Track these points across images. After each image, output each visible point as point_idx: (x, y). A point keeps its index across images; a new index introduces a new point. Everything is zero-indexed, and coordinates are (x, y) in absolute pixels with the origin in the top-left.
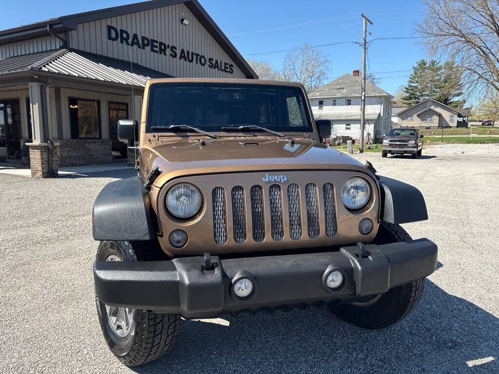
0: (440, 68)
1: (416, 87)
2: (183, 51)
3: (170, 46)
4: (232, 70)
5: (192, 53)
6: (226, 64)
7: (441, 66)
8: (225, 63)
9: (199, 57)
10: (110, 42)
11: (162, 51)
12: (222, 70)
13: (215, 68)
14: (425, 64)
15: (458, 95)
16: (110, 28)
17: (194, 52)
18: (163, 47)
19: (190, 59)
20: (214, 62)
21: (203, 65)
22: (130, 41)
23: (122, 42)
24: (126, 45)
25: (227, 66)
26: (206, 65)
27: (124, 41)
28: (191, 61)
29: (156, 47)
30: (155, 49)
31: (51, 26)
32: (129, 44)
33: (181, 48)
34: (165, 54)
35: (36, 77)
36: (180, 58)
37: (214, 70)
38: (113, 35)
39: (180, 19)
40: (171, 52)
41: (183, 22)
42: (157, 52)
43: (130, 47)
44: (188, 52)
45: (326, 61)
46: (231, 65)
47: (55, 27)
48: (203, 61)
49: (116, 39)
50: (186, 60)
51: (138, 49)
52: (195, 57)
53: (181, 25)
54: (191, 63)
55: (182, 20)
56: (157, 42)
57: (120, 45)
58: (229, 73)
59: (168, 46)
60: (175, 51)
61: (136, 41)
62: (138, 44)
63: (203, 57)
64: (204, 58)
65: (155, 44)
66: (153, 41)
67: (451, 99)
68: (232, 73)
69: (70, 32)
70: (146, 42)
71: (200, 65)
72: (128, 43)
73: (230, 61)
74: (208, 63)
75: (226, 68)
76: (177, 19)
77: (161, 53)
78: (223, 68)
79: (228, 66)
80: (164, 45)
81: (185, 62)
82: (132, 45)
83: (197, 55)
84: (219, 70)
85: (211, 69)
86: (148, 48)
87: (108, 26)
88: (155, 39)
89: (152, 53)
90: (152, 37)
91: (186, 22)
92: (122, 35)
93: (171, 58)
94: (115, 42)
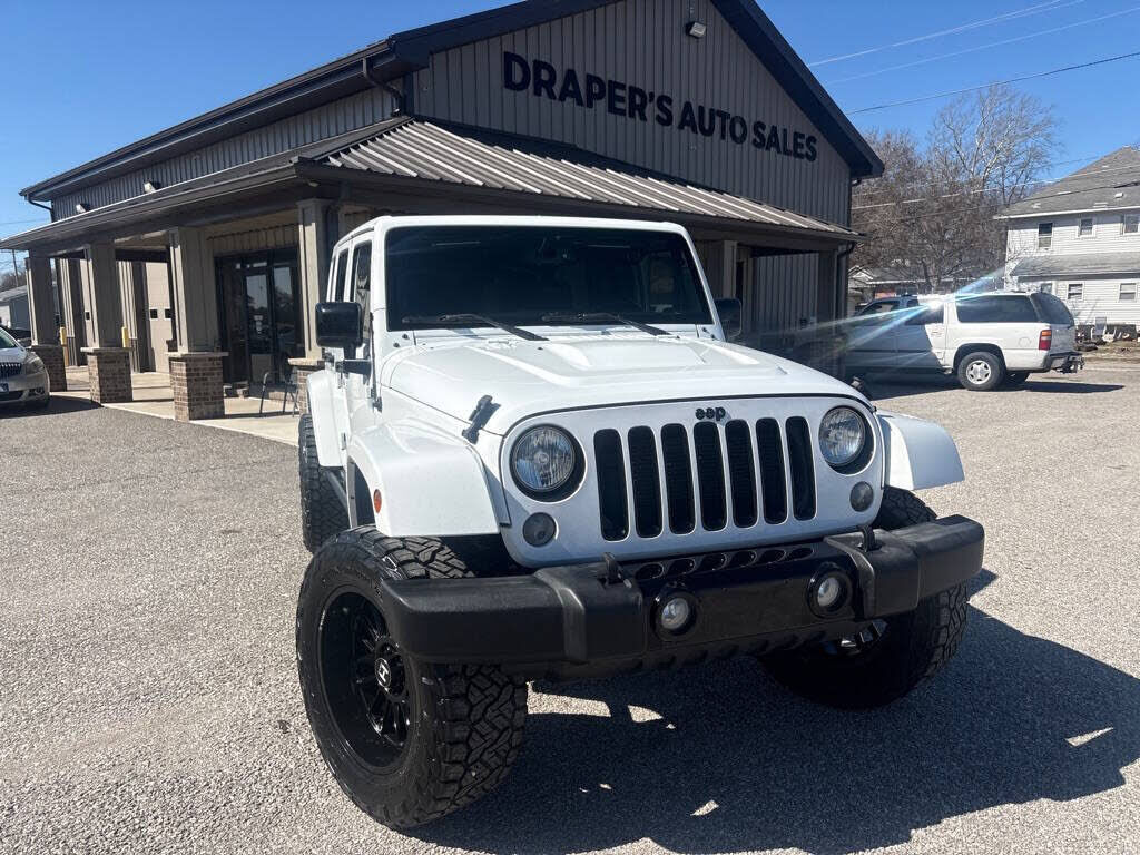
2: (688, 106)
3: (656, 99)
4: (814, 153)
5: (712, 110)
6: (797, 135)
8: (795, 134)
9: (728, 122)
10: (509, 93)
11: (637, 110)
12: (786, 152)
13: (768, 149)
16: (509, 59)
17: (716, 108)
18: (638, 100)
19: (707, 127)
20: (766, 133)
21: (739, 140)
22: (557, 89)
23: (537, 93)
24: (548, 100)
25: (799, 141)
26: (746, 143)
27: (543, 90)
28: (709, 133)
29: (622, 99)
30: (619, 105)
31: (371, 61)
32: (555, 98)
33: (683, 101)
34: (643, 118)
35: (314, 185)
36: (681, 127)
37: (766, 153)
38: (518, 76)
39: (684, 22)
40: (658, 112)
41: (692, 32)
42: (622, 112)
43: (557, 104)
44: (701, 109)
45: (1048, 122)
46: (812, 139)
47: (379, 64)
48: (738, 131)
49: (523, 85)
50: (694, 130)
51: (577, 107)
52: (718, 120)
53: (685, 39)
54: (708, 138)
55: (689, 26)
56: (622, 87)
57: (533, 99)
58: (805, 159)
59: (652, 95)
60: (668, 107)
61: (571, 88)
62: (576, 95)
63: (739, 120)
64: (743, 123)
65: (619, 92)
66: (614, 85)
68: (812, 158)
69: (415, 74)
70: (596, 89)
71: (731, 142)
72: (551, 95)
73: (808, 129)
74: (752, 135)
75: (797, 145)
76: (676, 24)
77: (632, 115)
78: (790, 146)
79: (804, 142)
80: (642, 93)
81: (692, 135)
82: (562, 99)
83: (724, 116)
84: (779, 152)
85: (759, 151)
86: (601, 105)
87: (506, 54)
88: (620, 80)
89: (611, 116)
90: (610, 77)
91: (698, 30)
92: (538, 74)
93: (658, 125)
94: (521, 94)
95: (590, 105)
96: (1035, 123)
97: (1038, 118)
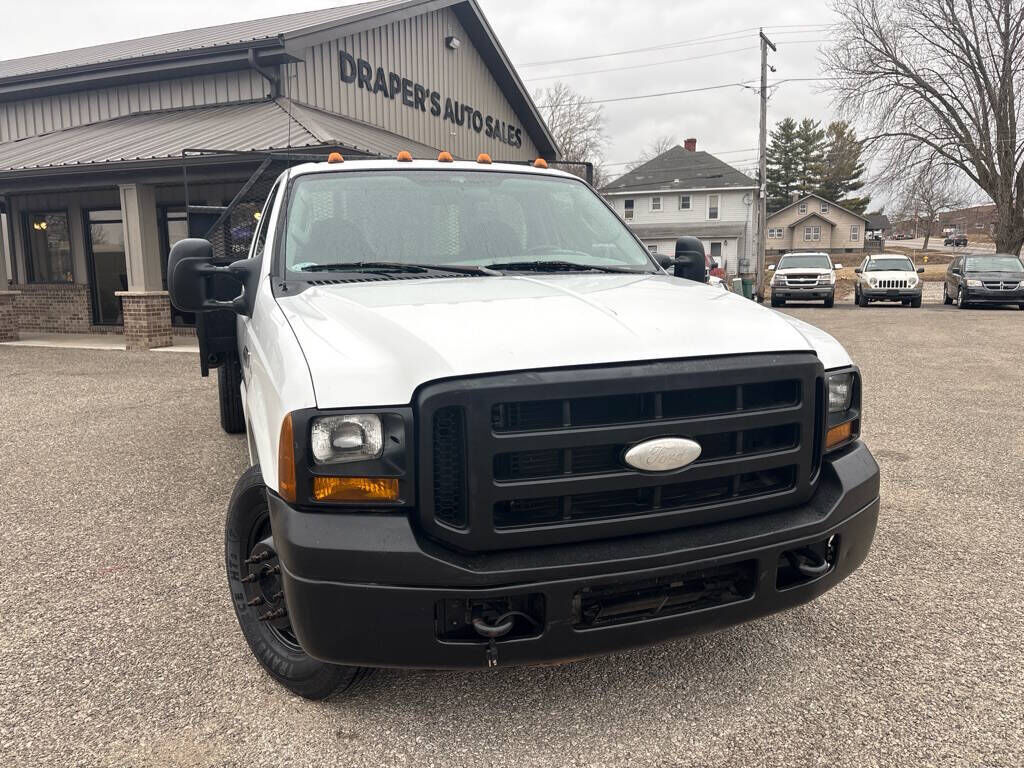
0: (821, 135)
1: (777, 171)
2: (449, 100)
3: (431, 91)
4: (520, 142)
5: (462, 106)
6: (510, 128)
7: (822, 132)
8: (510, 126)
9: (472, 115)
10: (343, 84)
11: (419, 103)
12: (505, 141)
13: (494, 138)
14: (792, 128)
15: (855, 187)
16: (343, 57)
17: (465, 104)
18: (420, 96)
19: (460, 119)
20: (493, 125)
21: (478, 130)
22: (372, 82)
23: (361, 86)
24: (367, 92)
25: (511, 132)
26: (482, 132)
27: (364, 84)
28: (460, 123)
29: (411, 94)
30: (409, 98)
31: (256, 51)
32: (371, 90)
33: (446, 97)
34: (423, 109)
36: (445, 118)
37: (493, 140)
38: (349, 72)
39: (446, 36)
40: (431, 105)
41: (451, 45)
42: (410, 104)
43: (372, 94)
44: (456, 103)
46: (519, 132)
47: (263, 54)
48: (478, 122)
49: (351, 79)
50: (453, 122)
51: (384, 99)
52: (466, 114)
53: (446, 50)
54: (460, 127)
55: (448, 40)
56: (409, 83)
57: (358, 89)
58: (515, 146)
59: (428, 90)
60: (438, 102)
61: (381, 83)
62: (383, 88)
63: (478, 114)
64: (480, 116)
65: (408, 88)
66: (407, 82)
67: (842, 195)
68: (518, 147)
69: (284, 66)
70: (395, 84)
71: (474, 132)
72: (369, 89)
73: (517, 125)
74: (485, 127)
75: (510, 136)
76: (441, 38)
77: (417, 107)
78: (507, 137)
79: (513, 132)
80: (422, 90)
81: (452, 125)
82: (375, 92)
83: (468, 109)
84: (500, 140)
85: (489, 139)
86: (399, 97)
87: (341, 53)
88: (409, 79)
89: (404, 107)
90: (403, 76)
91: (456, 43)
92: (361, 72)
93: (432, 116)
94: (351, 86)
95: (392, 97)
96: (589, 119)
97: (591, 116)
